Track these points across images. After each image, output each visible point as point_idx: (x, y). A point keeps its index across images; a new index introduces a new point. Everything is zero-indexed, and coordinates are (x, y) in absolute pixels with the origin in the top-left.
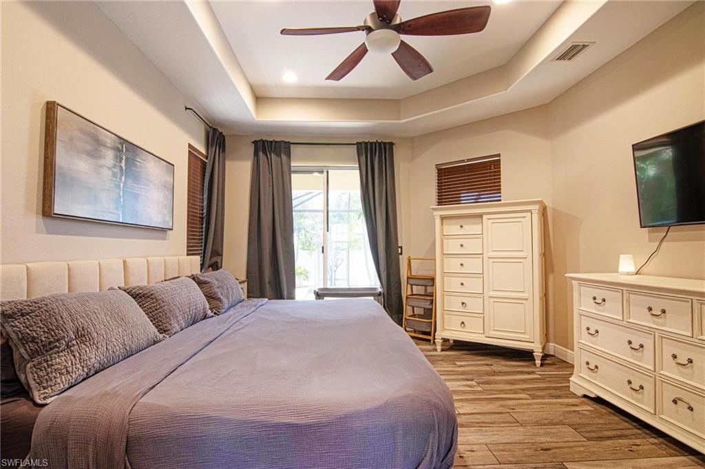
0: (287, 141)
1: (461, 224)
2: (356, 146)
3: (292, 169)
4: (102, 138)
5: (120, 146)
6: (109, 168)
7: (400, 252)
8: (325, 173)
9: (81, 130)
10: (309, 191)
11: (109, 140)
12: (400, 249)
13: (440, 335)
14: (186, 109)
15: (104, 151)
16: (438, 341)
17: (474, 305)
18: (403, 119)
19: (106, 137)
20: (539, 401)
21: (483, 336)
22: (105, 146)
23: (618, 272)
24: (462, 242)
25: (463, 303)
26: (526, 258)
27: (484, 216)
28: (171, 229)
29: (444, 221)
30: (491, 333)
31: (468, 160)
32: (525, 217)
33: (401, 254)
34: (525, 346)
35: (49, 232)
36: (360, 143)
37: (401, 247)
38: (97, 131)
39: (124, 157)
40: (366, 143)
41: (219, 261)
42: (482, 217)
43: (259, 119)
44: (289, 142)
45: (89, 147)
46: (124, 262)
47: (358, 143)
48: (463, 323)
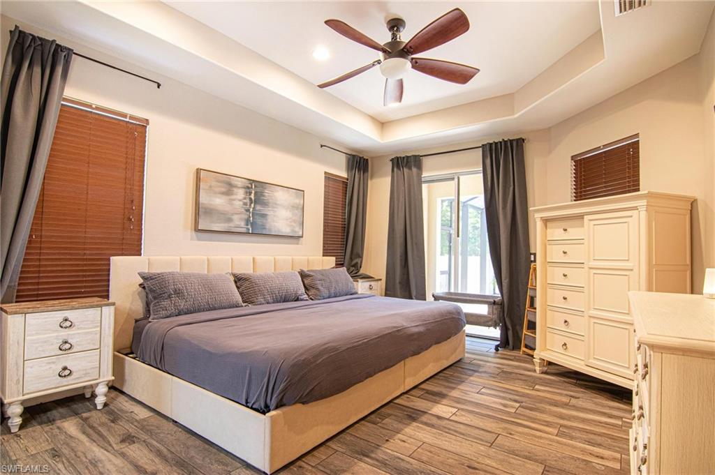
0: (417, 154)
1: (565, 228)
2: (481, 149)
3: (423, 180)
4: (233, 182)
5: (250, 186)
6: (240, 200)
7: (532, 259)
8: (456, 180)
9: (218, 181)
10: (475, 196)
11: (239, 183)
12: (532, 256)
13: (538, 354)
14: (322, 146)
15: (235, 190)
16: (536, 360)
17: (578, 325)
18: (517, 113)
19: (238, 181)
20: (564, 440)
21: (582, 363)
22: (236, 187)
23: (702, 294)
24: (565, 248)
25: (566, 322)
26: (632, 270)
27: (585, 217)
28: (302, 237)
29: (549, 224)
30: (590, 361)
31: (605, 146)
32: (631, 216)
33: (535, 261)
34: (626, 384)
35: (199, 240)
36: (486, 145)
37: (535, 254)
38: (230, 179)
39: (253, 192)
40: (491, 144)
41: (359, 262)
42: (583, 218)
43: (385, 141)
44: (418, 156)
45: (223, 190)
46: (254, 259)
47: (483, 145)
48: (565, 344)
